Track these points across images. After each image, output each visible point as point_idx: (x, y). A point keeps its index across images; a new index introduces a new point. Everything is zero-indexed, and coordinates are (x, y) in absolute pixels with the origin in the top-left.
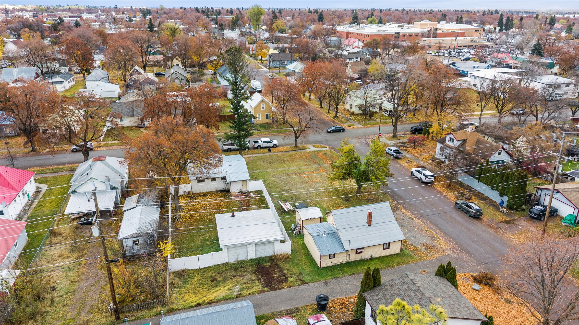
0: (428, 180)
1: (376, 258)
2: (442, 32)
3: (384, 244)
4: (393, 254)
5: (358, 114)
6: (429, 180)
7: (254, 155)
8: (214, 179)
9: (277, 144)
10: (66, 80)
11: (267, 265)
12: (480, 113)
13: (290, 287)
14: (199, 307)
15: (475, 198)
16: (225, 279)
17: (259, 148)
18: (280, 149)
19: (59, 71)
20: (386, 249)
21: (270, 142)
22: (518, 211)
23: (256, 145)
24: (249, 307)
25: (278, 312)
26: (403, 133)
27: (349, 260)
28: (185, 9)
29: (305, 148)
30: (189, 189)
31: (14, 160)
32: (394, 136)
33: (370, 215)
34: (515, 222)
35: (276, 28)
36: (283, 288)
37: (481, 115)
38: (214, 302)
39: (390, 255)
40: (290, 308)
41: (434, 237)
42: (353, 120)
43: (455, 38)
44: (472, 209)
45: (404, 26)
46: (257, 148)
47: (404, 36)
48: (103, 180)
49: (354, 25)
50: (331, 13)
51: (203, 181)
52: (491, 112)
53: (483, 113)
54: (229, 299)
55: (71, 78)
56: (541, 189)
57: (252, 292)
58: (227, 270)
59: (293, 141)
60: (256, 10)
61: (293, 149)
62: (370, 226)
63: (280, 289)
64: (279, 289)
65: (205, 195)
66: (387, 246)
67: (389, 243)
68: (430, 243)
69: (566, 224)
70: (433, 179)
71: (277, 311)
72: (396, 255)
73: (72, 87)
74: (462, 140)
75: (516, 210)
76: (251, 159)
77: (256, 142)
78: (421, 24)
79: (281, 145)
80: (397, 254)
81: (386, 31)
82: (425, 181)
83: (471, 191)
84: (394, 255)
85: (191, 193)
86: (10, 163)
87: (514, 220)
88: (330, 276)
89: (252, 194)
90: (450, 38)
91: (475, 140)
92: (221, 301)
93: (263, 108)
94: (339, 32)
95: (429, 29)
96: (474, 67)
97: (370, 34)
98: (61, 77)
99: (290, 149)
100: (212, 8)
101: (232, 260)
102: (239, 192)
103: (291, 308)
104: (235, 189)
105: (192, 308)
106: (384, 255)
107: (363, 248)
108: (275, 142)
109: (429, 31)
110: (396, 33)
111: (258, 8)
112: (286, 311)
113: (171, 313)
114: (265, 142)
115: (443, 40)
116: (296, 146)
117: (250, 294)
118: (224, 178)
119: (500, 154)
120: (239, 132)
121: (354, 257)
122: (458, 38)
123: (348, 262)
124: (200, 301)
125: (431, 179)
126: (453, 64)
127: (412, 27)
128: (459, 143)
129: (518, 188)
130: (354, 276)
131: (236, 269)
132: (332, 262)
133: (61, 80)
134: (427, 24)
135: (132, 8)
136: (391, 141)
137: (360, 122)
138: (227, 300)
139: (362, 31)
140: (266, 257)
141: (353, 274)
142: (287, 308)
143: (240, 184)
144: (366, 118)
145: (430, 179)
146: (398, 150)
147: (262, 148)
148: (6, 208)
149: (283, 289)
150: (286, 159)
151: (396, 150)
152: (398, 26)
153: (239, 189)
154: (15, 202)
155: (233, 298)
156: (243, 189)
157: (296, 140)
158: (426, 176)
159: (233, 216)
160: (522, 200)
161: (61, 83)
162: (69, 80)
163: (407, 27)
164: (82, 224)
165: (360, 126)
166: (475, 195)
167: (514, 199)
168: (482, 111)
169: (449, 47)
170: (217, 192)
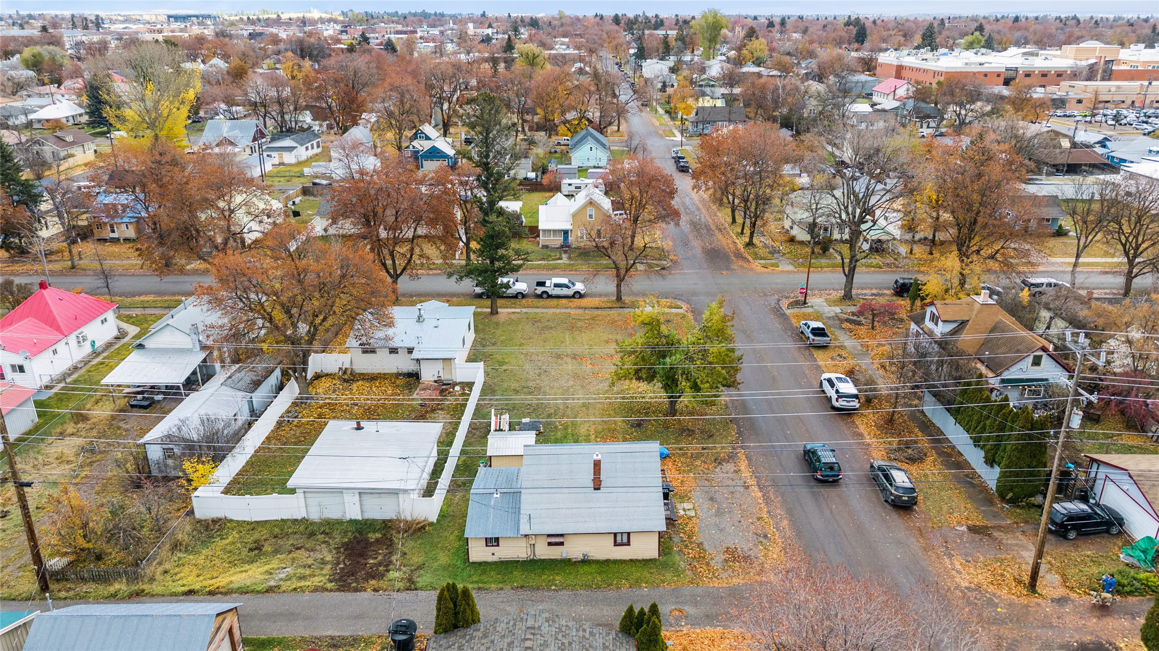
0: (841, 403)
1: (597, 562)
2: (1129, 68)
3: (615, 534)
4: (640, 558)
5: (802, 243)
6: (845, 403)
7: (524, 310)
8: (394, 351)
9: (582, 292)
10: (302, 145)
11: (373, 536)
12: (1073, 260)
13: (378, 591)
14: (191, 597)
15: (935, 460)
16: (276, 552)
17: (545, 296)
18: (584, 302)
19: (310, 127)
20: (622, 544)
21: (568, 287)
22: (1018, 506)
23: (540, 290)
24: (207, 619)
25: (316, 638)
26: (874, 291)
27: (534, 555)
28: (602, 18)
29: (633, 306)
30: (347, 365)
31: (109, 281)
32: (848, 296)
33: (597, 465)
34: (996, 534)
35: (749, 56)
36: (365, 591)
37: (1075, 265)
38: (221, 593)
39: (631, 560)
40: (343, 634)
41: (766, 536)
42: (784, 254)
43: (1146, 83)
44: (891, 485)
45: (1037, 55)
46: (540, 296)
47: (1028, 75)
48: (188, 332)
49: (922, 50)
50: (890, 25)
51: (373, 351)
52: (1104, 260)
53: (1081, 260)
54: (252, 591)
55: (315, 142)
56: (1099, 462)
57: (301, 587)
58: (296, 533)
59: (612, 287)
60: (711, 20)
61: (609, 305)
62: (597, 488)
63: (360, 591)
64: (356, 590)
65: (372, 378)
66: (622, 539)
67: (629, 534)
68: (746, 549)
69: (1129, 560)
70: (855, 404)
71: (315, 634)
72: (646, 563)
73: (311, 158)
74: (955, 321)
75: (1013, 502)
76: (513, 317)
77: (541, 284)
78: (1077, 50)
79: (592, 295)
80: (650, 560)
81: (986, 65)
82: (836, 404)
83: (939, 441)
84: (644, 560)
85: (349, 372)
86: (102, 285)
87: (999, 528)
88: (476, 582)
89: (457, 388)
90: (1138, 83)
91: (990, 324)
92: (236, 592)
93: (591, 216)
94: (881, 65)
95: (1093, 61)
96: (1150, 151)
97: (944, 70)
98: (293, 140)
99: (603, 305)
100: (657, 16)
101: (315, 516)
102: (435, 381)
103: (347, 634)
104: (428, 374)
105: (176, 595)
106: (618, 558)
107: (562, 535)
108: (579, 287)
109: (1092, 67)
110: (1007, 69)
111: (715, 16)
112: (332, 638)
113: (137, 599)
114: (556, 285)
115: (1119, 87)
116: (619, 298)
117: (295, 589)
118: (410, 351)
119: (1037, 362)
120: (492, 262)
121: (544, 552)
122: (1154, 83)
123: (531, 561)
124: (197, 587)
125: (852, 404)
126: (1103, 143)
127: (1055, 56)
128: (950, 327)
129: (1021, 451)
130: (521, 592)
131: (312, 534)
132: (493, 554)
133: (293, 144)
134: (1095, 49)
135: (509, 16)
136: (833, 308)
137: (794, 259)
138: (246, 593)
139: (934, 64)
140: (377, 520)
141: (522, 587)
142: (337, 634)
143: (439, 366)
144: (813, 252)
145: (848, 402)
146: (823, 329)
147: (550, 296)
148: (28, 360)
149: (362, 593)
150: (580, 324)
151: (818, 329)
152: (1024, 54)
153: (436, 375)
154: (55, 352)
155: (258, 592)
156: (445, 377)
157: (618, 286)
158: (840, 396)
159: (359, 428)
160: (1030, 481)
161: (290, 149)
162: (309, 145)
163: (1043, 57)
164: (132, 406)
165: (791, 268)
166: (941, 453)
167: (1010, 476)
168: (1078, 256)
169: (1133, 102)
170: (398, 375)
